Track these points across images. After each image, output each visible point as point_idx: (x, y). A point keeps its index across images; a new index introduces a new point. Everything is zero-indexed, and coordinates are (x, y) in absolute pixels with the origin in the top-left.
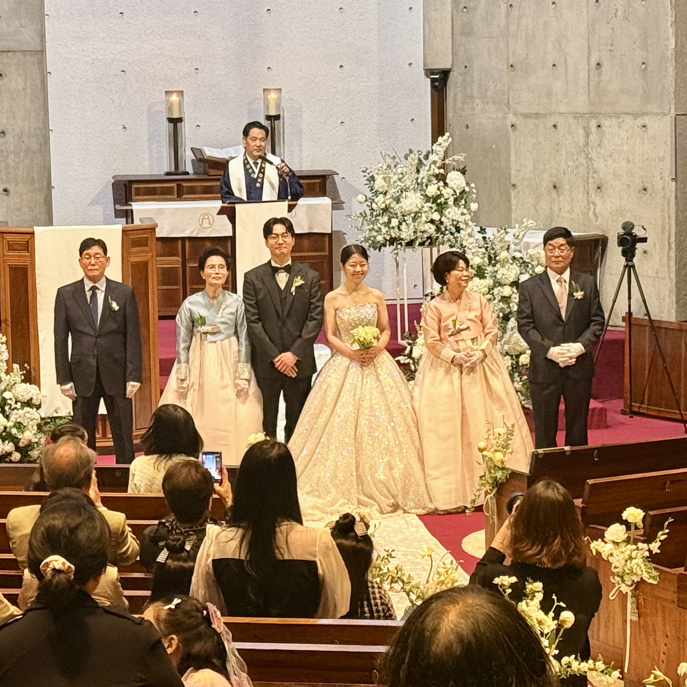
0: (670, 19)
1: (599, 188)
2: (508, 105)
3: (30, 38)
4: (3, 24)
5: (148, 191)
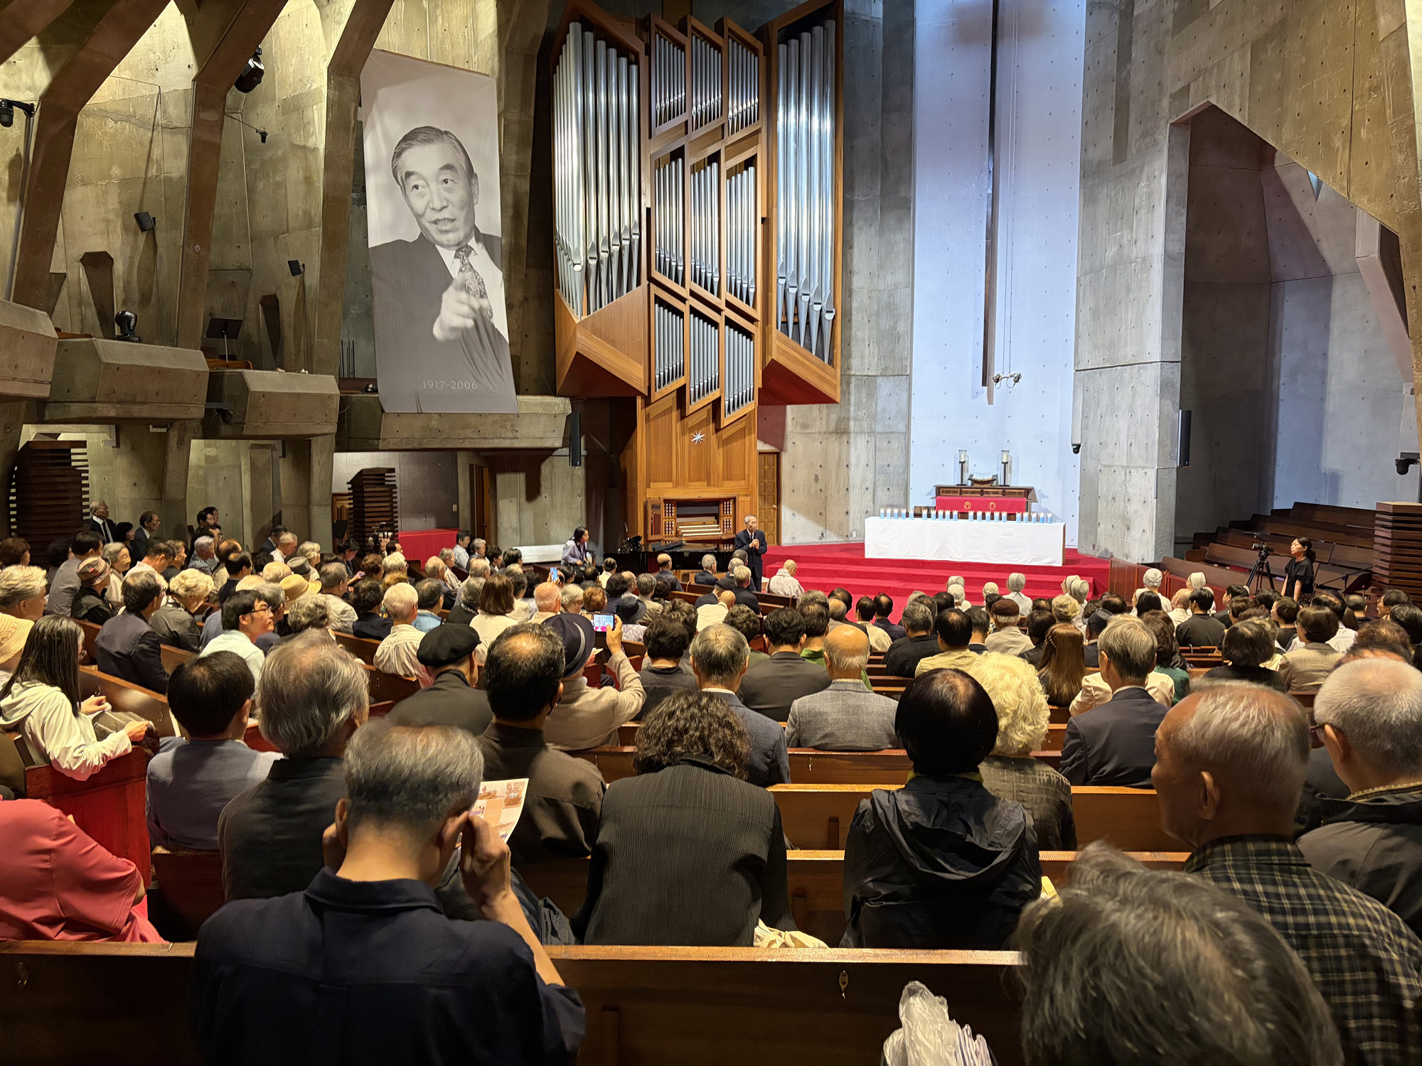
0: (1157, 425)
2: (1098, 460)
3: (901, 427)
4: (891, 422)
5: (947, 492)
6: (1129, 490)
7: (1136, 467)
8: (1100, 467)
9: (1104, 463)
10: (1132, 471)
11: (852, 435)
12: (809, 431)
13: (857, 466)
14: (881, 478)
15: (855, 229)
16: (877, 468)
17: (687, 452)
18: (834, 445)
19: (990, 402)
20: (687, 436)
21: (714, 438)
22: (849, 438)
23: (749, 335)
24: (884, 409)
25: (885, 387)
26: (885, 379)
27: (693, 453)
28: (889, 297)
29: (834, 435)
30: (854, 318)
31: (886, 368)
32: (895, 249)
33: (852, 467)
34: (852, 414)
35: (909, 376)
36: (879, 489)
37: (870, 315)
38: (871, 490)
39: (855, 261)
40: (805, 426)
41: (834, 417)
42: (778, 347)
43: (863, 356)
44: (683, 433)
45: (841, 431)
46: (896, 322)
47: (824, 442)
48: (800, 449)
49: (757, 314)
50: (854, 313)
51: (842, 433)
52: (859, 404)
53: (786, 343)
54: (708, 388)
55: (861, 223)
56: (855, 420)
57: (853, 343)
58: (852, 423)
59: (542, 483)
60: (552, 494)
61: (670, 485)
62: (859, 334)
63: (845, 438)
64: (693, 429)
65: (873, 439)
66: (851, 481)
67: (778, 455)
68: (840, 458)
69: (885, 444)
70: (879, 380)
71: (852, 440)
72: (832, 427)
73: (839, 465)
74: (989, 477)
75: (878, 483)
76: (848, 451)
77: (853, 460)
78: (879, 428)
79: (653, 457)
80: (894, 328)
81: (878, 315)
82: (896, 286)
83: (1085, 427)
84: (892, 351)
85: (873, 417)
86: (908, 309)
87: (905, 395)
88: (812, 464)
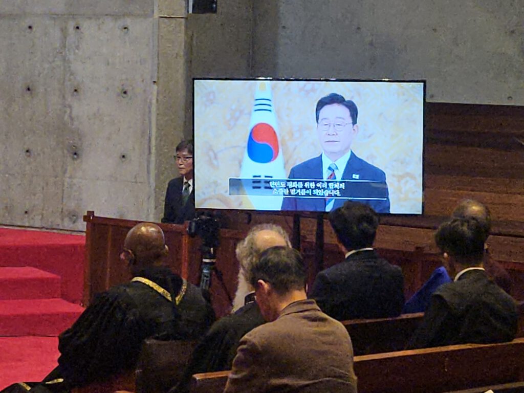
1: (76, 90)
10: (85, 25)
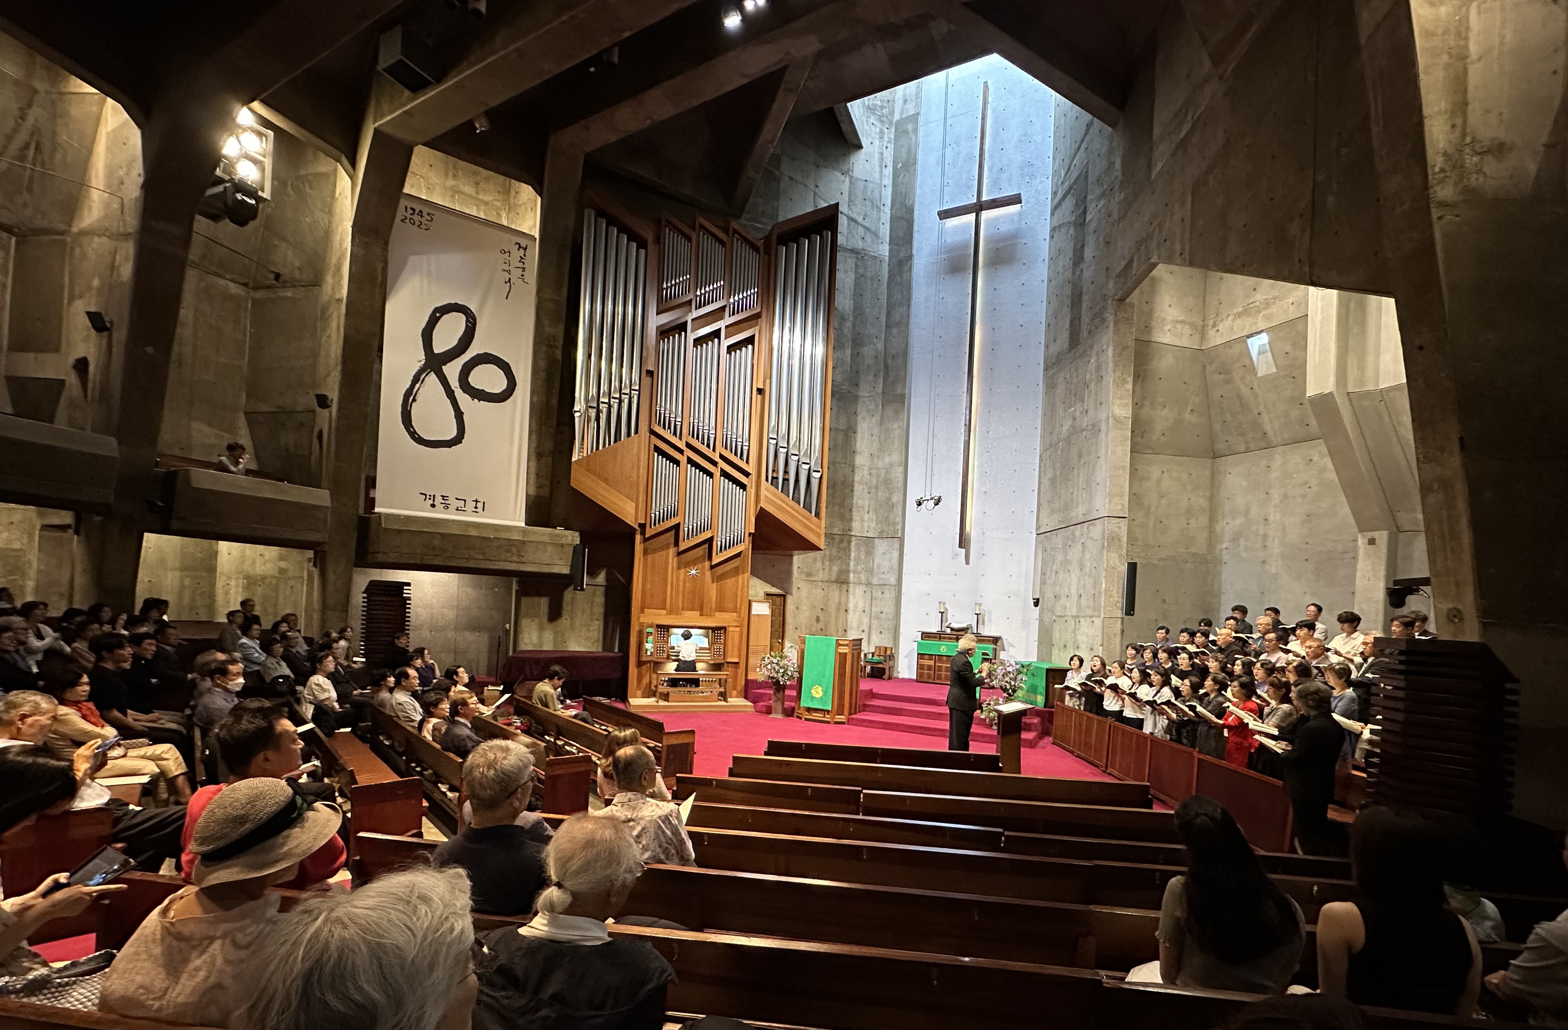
0: (1103, 576)
2: (1053, 612)
3: (893, 580)
4: (884, 576)
5: (929, 637)
6: (1079, 637)
7: (1084, 617)
8: (1054, 618)
9: (1058, 614)
10: (1082, 620)
11: (851, 585)
12: (813, 579)
13: (855, 611)
14: (875, 623)
15: (859, 418)
16: (873, 615)
17: (681, 584)
18: (835, 593)
19: (967, 563)
20: (682, 570)
21: (708, 573)
22: (848, 587)
23: (743, 487)
24: (879, 566)
25: (881, 546)
26: (881, 541)
27: (688, 585)
28: (886, 474)
29: (835, 586)
30: (856, 488)
31: (881, 532)
32: (892, 435)
33: (851, 611)
34: (852, 568)
35: (902, 540)
36: (873, 632)
37: (870, 488)
38: (867, 630)
39: (858, 443)
40: (809, 574)
41: (835, 569)
42: (766, 497)
43: (862, 521)
44: (679, 568)
45: (842, 581)
46: (891, 494)
47: (826, 589)
48: (804, 593)
49: (751, 468)
50: (856, 484)
51: (843, 583)
52: (858, 561)
53: (775, 495)
54: (702, 529)
55: (865, 414)
56: (855, 572)
57: (854, 509)
58: (852, 575)
59: (564, 606)
60: (572, 618)
61: (664, 612)
62: (860, 502)
63: (845, 586)
64: (688, 565)
65: (870, 589)
66: (849, 624)
67: (784, 596)
68: (840, 603)
69: (879, 594)
70: (877, 541)
71: (851, 589)
72: (834, 576)
73: (838, 610)
74: (964, 625)
75: (873, 627)
76: (847, 597)
77: (851, 606)
78: (875, 581)
79: (649, 586)
80: (889, 499)
81: (877, 488)
82: (892, 465)
83: (1043, 583)
84: (887, 518)
85: (870, 571)
86: (901, 484)
87: (896, 554)
88: (815, 607)
